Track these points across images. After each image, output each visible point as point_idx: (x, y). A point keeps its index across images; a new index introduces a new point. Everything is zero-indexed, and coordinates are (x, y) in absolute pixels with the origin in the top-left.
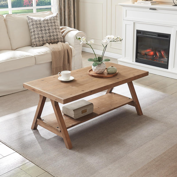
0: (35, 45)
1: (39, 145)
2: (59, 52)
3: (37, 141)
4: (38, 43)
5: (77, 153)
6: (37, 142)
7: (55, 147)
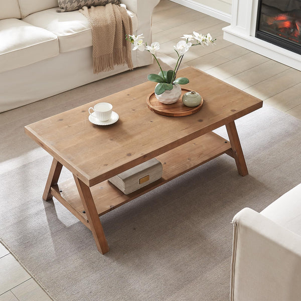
0: (63, 8)
1: (51, 240)
2: (107, 27)
3: (49, 230)
4: (68, 5)
5: (115, 264)
6: (49, 233)
7: (79, 248)
